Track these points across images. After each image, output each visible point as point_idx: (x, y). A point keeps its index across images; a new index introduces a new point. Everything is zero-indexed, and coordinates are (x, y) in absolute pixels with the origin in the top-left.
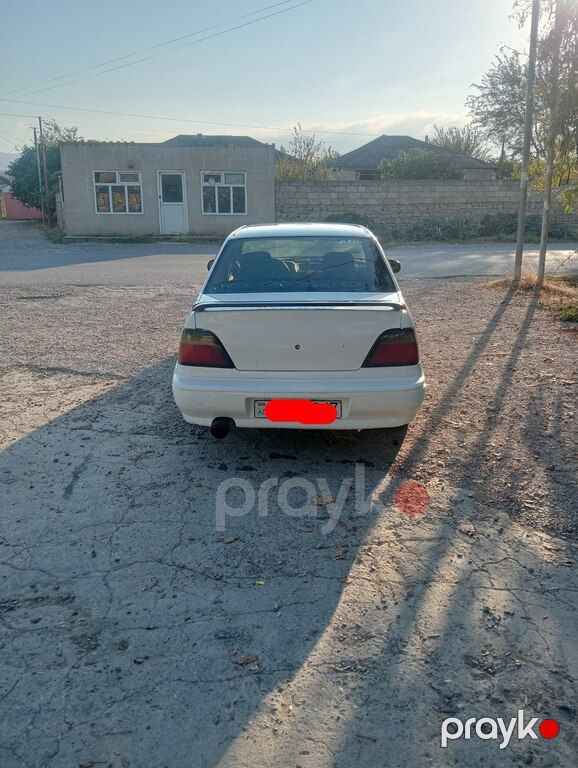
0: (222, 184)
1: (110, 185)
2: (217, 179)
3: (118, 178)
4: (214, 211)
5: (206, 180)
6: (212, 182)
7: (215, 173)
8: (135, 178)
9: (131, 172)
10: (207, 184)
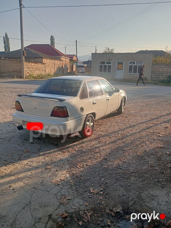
0: (135, 65)
1: (103, 65)
2: (134, 63)
3: (106, 63)
4: (132, 73)
5: (130, 63)
6: (132, 64)
7: (133, 61)
8: (110, 63)
9: (109, 61)
10: (130, 65)
